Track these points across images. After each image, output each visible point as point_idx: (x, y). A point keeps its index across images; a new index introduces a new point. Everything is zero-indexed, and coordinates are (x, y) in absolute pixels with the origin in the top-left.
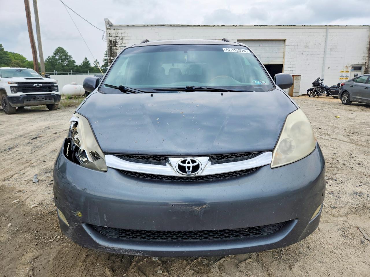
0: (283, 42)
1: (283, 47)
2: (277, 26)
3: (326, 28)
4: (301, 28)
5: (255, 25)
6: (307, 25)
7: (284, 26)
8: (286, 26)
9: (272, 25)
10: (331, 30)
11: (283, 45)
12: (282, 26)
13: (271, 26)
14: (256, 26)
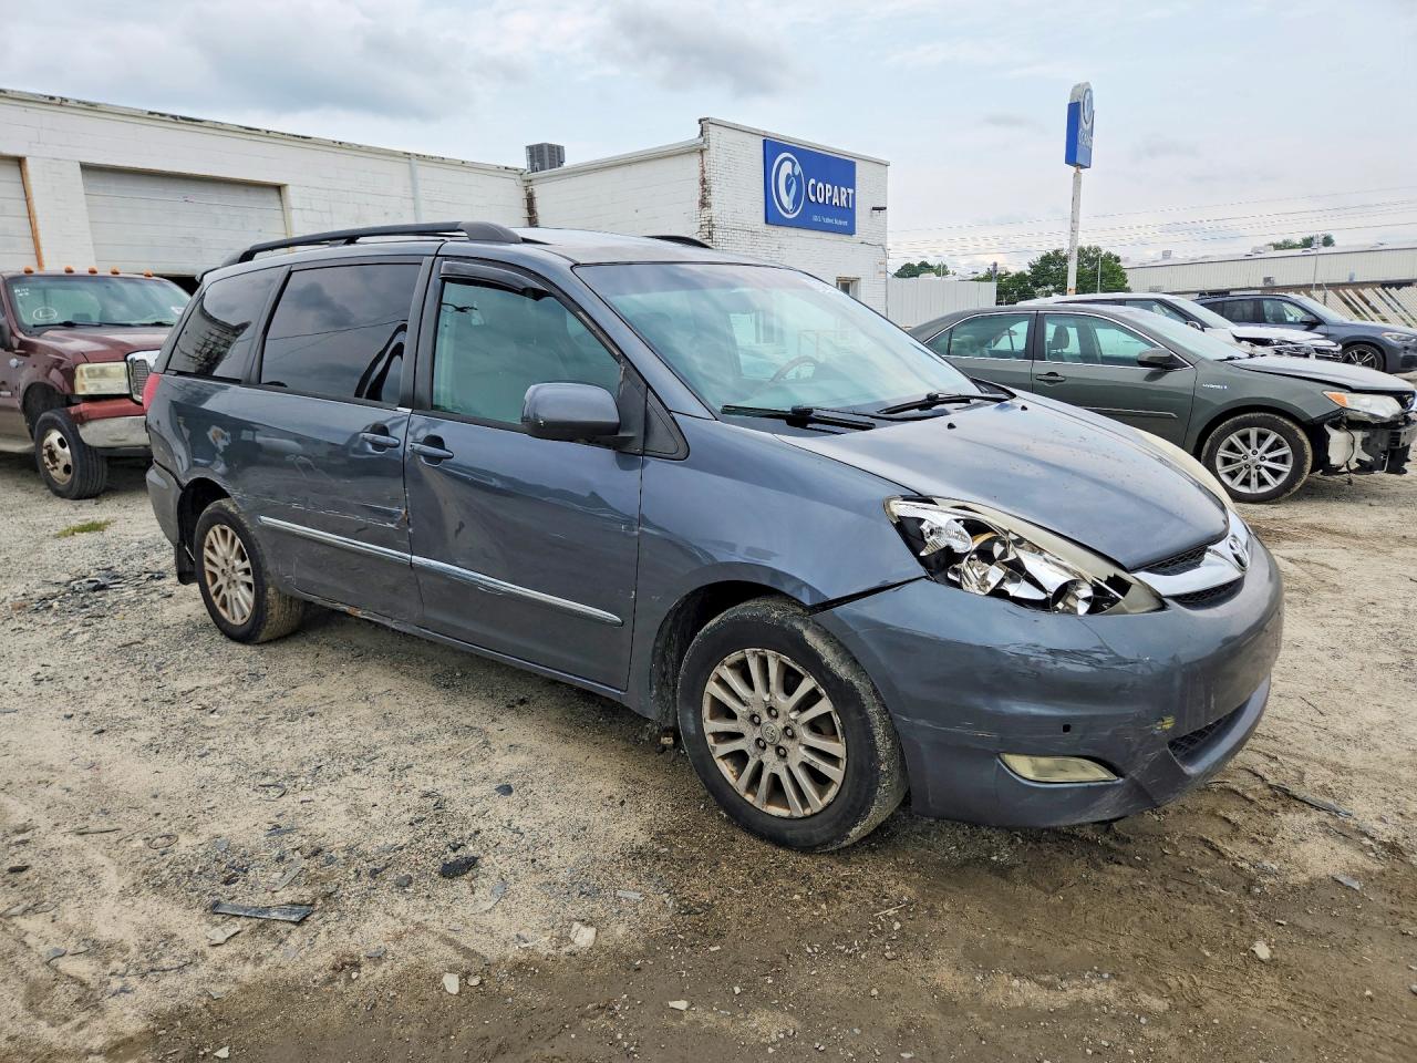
0: (273, 196)
1: (278, 214)
2: (243, 130)
3: (407, 161)
4: (330, 149)
5: (153, 110)
6: (350, 145)
7: (268, 132)
8: (275, 135)
9: (222, 124)
10: (423, 171)
11: (278, 206)
12: (265, 133)
13: (218, 126)
14: (157, 116)
